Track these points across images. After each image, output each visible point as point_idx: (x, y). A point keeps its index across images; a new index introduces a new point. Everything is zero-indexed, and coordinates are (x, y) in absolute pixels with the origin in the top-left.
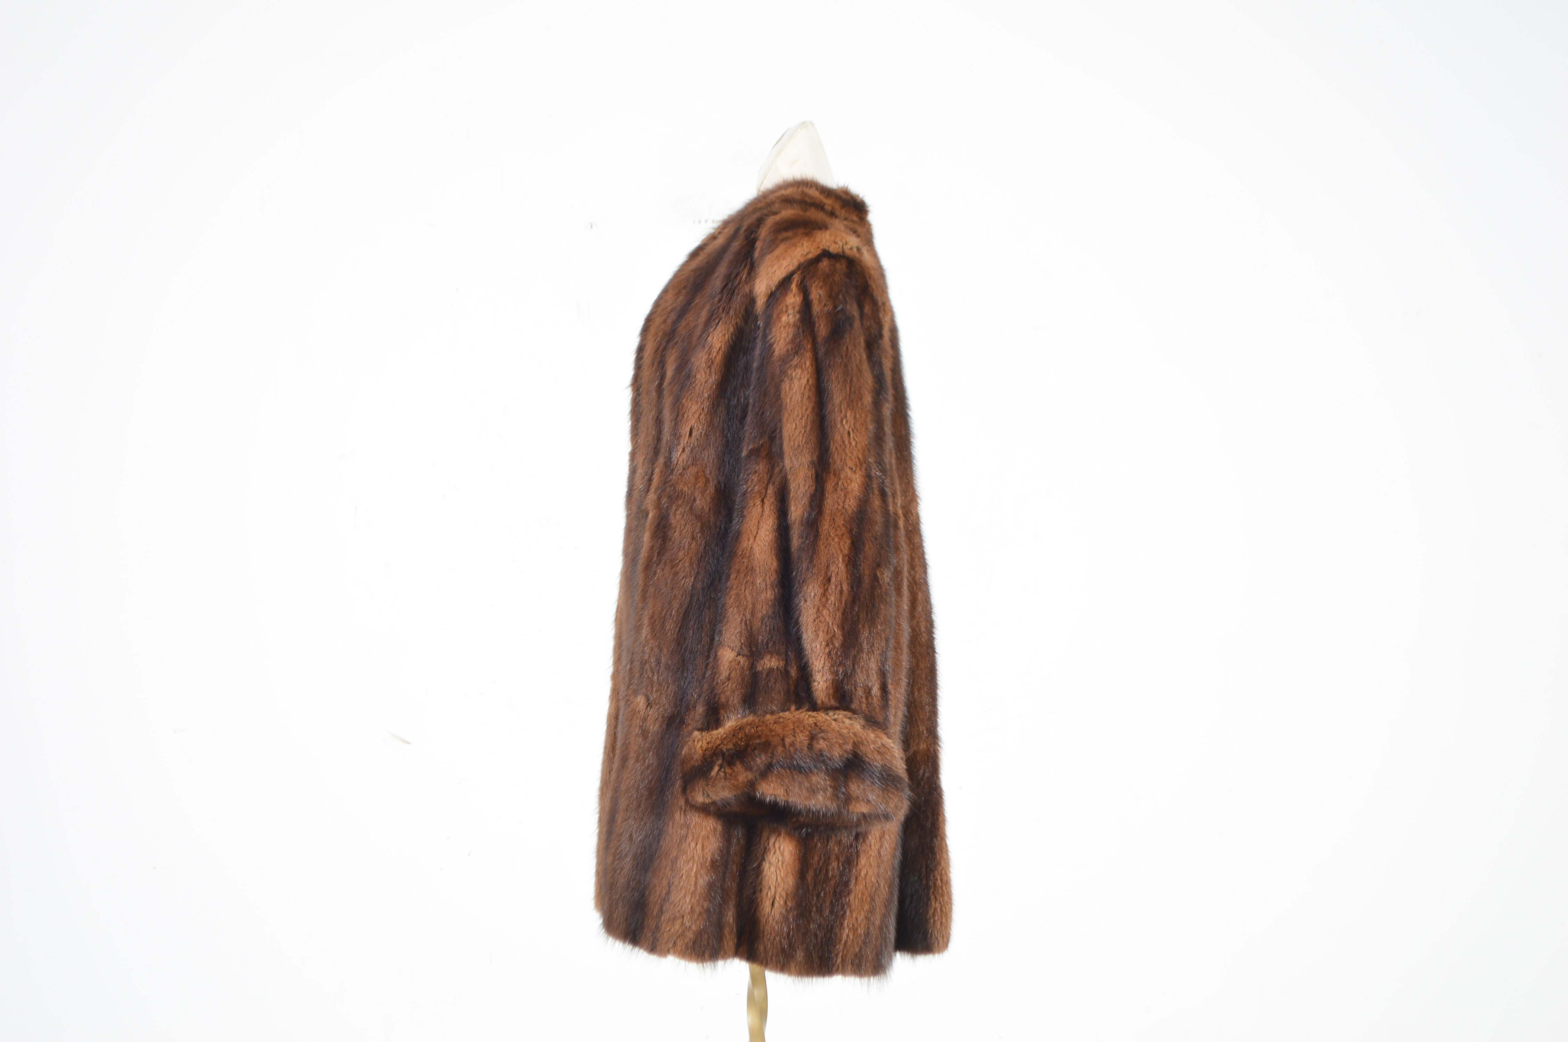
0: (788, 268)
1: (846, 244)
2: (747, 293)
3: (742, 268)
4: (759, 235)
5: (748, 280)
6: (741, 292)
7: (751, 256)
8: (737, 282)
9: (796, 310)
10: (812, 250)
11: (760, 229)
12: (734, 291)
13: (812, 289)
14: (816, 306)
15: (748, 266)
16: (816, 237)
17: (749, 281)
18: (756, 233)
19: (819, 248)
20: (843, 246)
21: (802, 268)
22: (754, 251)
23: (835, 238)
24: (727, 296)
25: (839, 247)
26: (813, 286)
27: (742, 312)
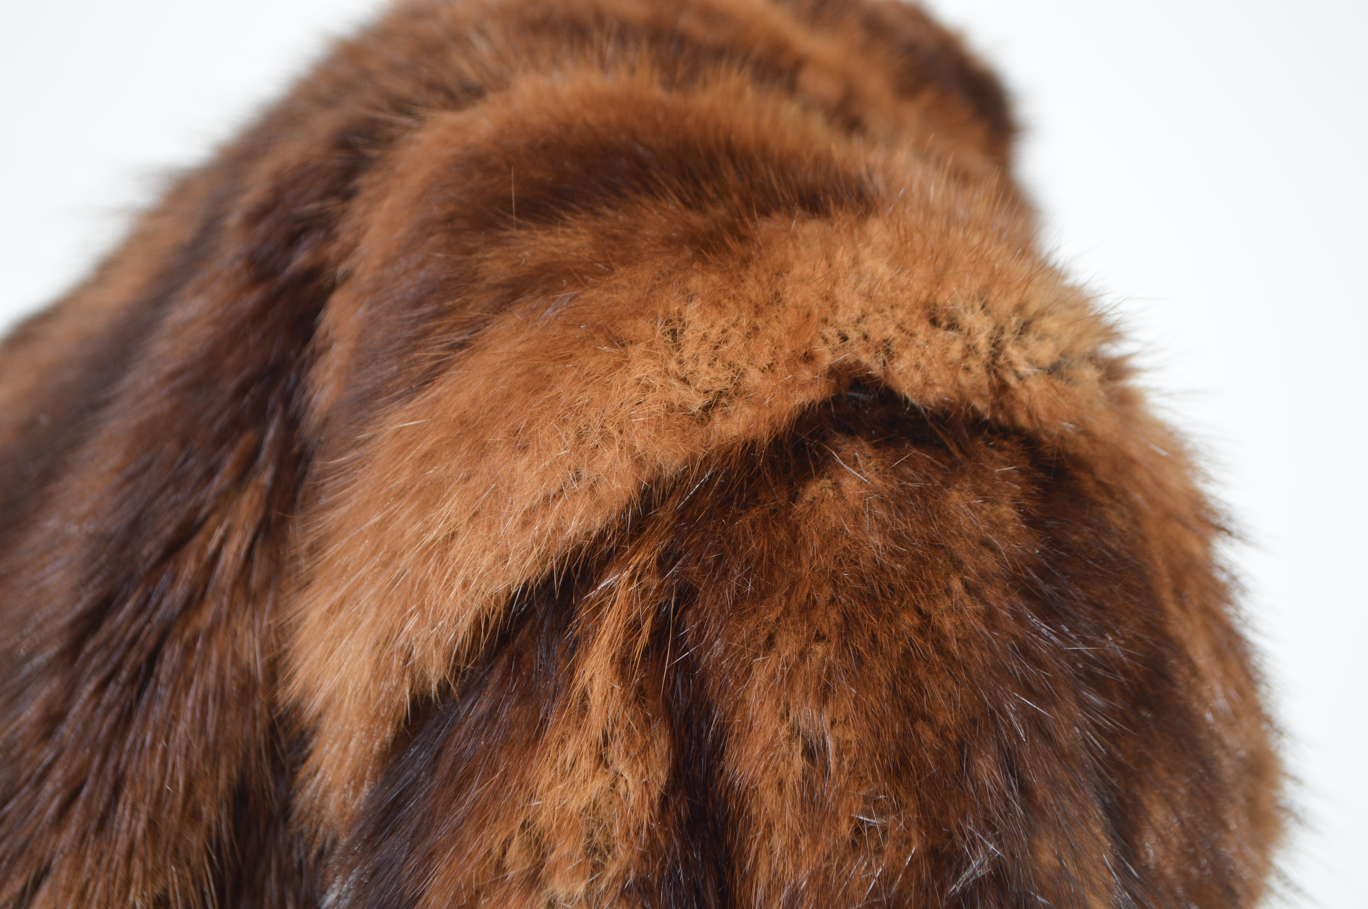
0: (550, 522)
1: (1025, 328)
2: (246, 674)
3: (219, 482)
4: (348, 252)
5: (256, 579)
6: (205, 659)
7: (287, 400)
8: (180, 591)
9: (612, 869)
10: (754, 377)
11: (358, 206)
12: (154, 657)
13: (753, 697)
14: (779, 842)
15: (266, 478)
16: (781, 271)
17: (266, 585)
18: (331, 237)
19: (809, 358)
20: (997, 346)
21: (665, 514)
22: (306, 366)
23: (939, 280)
24: (102, 687)
25: (970, 350)
26: (760, 676)
27: (206, 810)
